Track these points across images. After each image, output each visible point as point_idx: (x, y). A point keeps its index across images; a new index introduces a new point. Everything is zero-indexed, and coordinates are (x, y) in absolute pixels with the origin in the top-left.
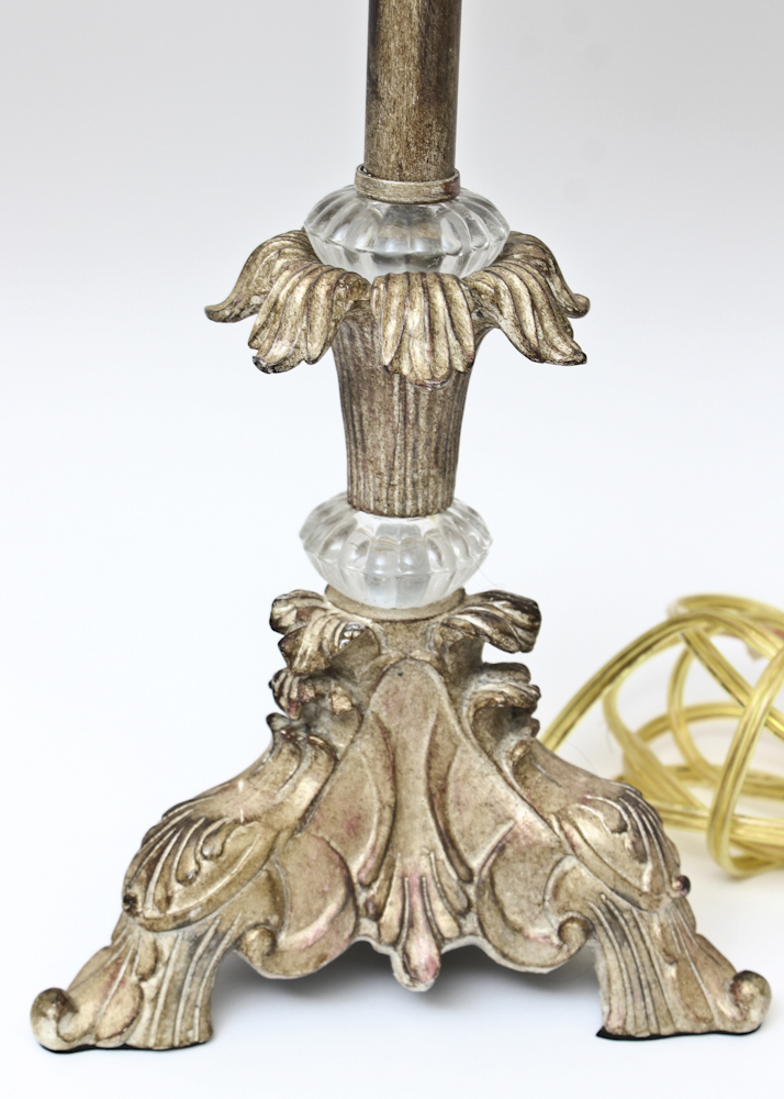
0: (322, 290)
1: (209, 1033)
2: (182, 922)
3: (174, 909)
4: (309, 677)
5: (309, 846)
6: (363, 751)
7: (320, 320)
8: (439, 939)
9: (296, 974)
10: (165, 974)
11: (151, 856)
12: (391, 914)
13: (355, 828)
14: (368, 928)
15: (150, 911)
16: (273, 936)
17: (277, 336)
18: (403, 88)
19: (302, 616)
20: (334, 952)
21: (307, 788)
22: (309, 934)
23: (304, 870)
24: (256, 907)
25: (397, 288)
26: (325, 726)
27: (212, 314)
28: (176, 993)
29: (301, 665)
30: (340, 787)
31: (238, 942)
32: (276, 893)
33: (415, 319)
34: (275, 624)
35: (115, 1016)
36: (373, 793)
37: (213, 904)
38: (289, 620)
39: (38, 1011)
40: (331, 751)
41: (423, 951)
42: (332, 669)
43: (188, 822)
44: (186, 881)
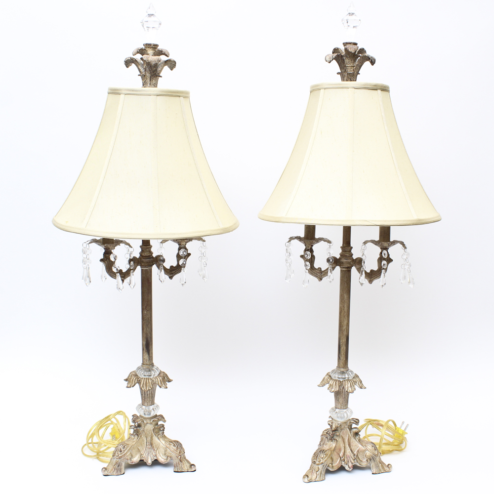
0: (337, 383)
1: (325, 478)
2: (322, 463)
3: (321, 462)
4: (333, 431)
5: (335, 453)
6: (340, 440)
7: (337, 386)
8: (352, 463)
9: (335, 469)
10: (320, 471)
11: (316, 455)
12: (346, 460)
13: (340, 450)
14: (343, 463)
15: (317, 463)
16: (332, 464)
17: (332, 388)
18: (343, 357)
19: (332, 423)
20: (340, 466)
21: (334, 445)
22: (336, 464)
23: (335, 456)
24: (330, 461)
25: (346, 382)
26: (335, 437)
27: (319, 386)
28: (321, 473)
29: (333, 429)
30: (338, 445)
31: (328, 466)
32: (332, 459)
33: (349, 385)
34: (329, 425)
35: (314, 477)
36: (342, 445)
37: (326, 461)
38: (331, 424)
39: (304, 477)
40: (336, 440)
41: (350, 465)
42: (336, 430)
43: (321, 451)
44: (322, 458)
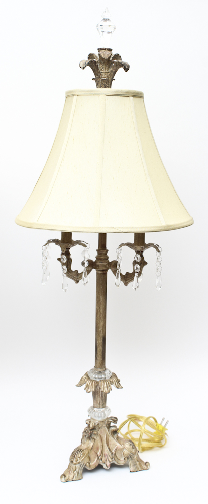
0: (94, 383)
1: (82, 478)
2: (79, 463)
3: (78, 461)
4: (91, 430)
5: (93, 452)
6: (98, 439)
7: (94, 386)
8: (110, 462)
9: (93, 468)
10: (77, 470)
11: (74, 455)
12: (103, 459)
13: (98, 449)
14: (101, 461)
15: (75, 462)
16: (89, 463)
17: (89, 388)
18: (100, 358)
19: (90, 422)
20: (97, 465)
21: (92, 444)
22: (94, 463)
23: (93, 455)
24: (87, 460)
25: (102, 382)
26: (93, 436)
27: (77, 386)
28: (78, 473)
29: (91, 428)
30: (96, 444)
31: (86, 465)
32: (90, 458)
33: (105, 385)
34: (87, 424)
35: (71, 476)
36: (100, 444)
37: (83, 460)
38: (88, 423)
39: (61, 477)
40: (94, 439)
41: (108, 463)
42: (94, 429)
43: (78, 450)
44: (80, 457)
